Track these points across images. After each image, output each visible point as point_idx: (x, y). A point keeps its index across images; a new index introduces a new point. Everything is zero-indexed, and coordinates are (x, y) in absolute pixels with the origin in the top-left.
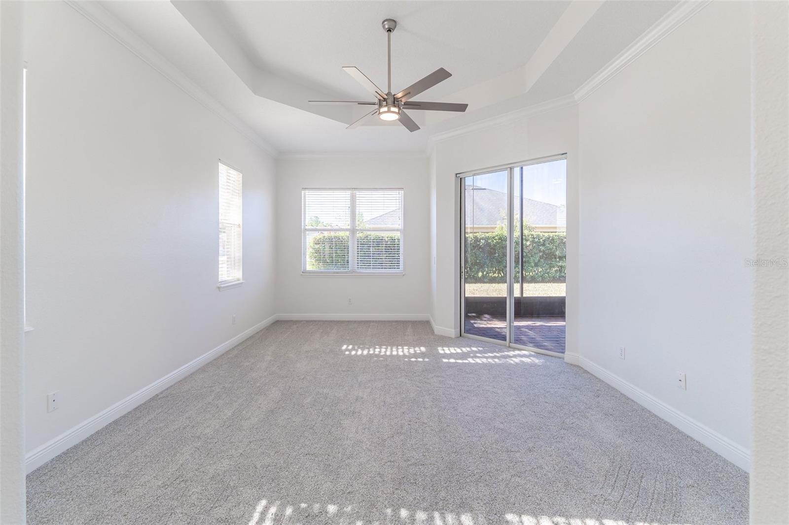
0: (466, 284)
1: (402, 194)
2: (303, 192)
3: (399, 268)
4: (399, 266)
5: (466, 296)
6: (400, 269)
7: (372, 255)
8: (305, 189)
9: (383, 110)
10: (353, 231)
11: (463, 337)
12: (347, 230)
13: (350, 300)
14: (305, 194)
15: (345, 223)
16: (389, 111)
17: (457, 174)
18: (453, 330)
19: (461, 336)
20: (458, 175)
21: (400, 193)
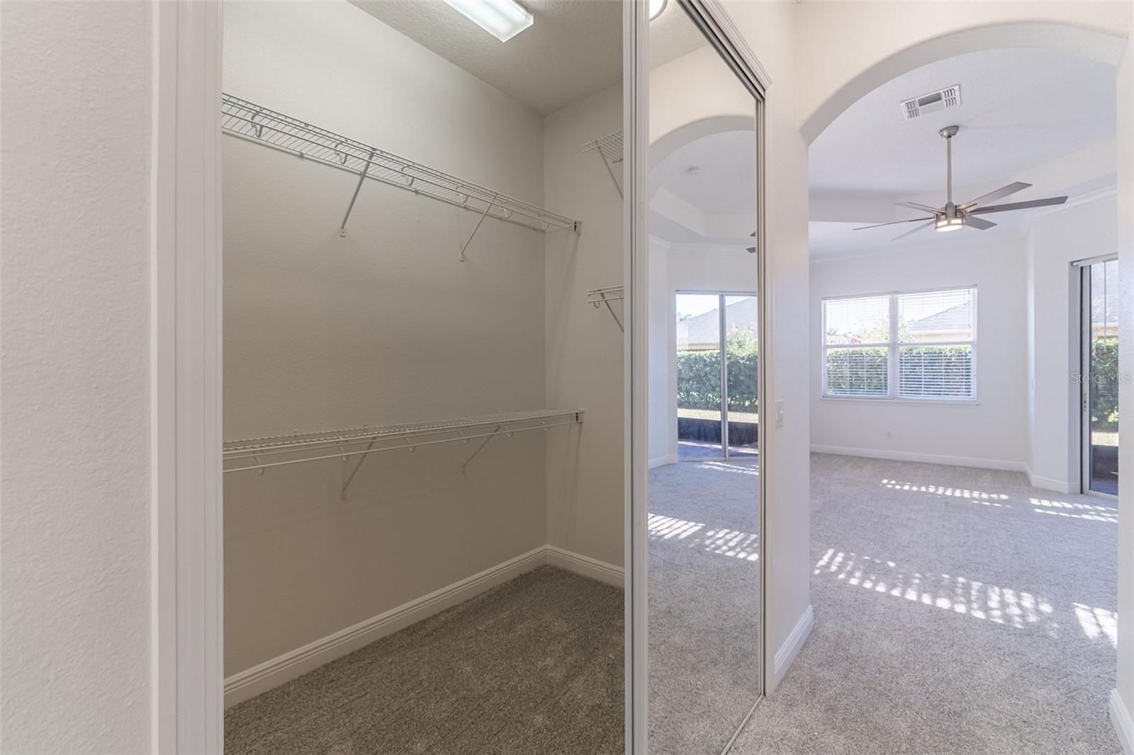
0: (1093, 434)
1: (974, 293)
2: (823, 302)
3: (970, 395)
4: (969, 392)
5: (1093, 443)
6: (971, 397)
7: (923, 377)
8: (825, 299)
9: (940, 224)
10: (893, 346)
11: (1087, 495)
12: (885, 345)
13: (889, 433)
14: (825, 305)
15: (882, 336)
16: (949, 224)
17: (1072, 262)
18: (1067, 483)
19: (1082, 492)
20: (1074, 264)
21: (971, 292)
